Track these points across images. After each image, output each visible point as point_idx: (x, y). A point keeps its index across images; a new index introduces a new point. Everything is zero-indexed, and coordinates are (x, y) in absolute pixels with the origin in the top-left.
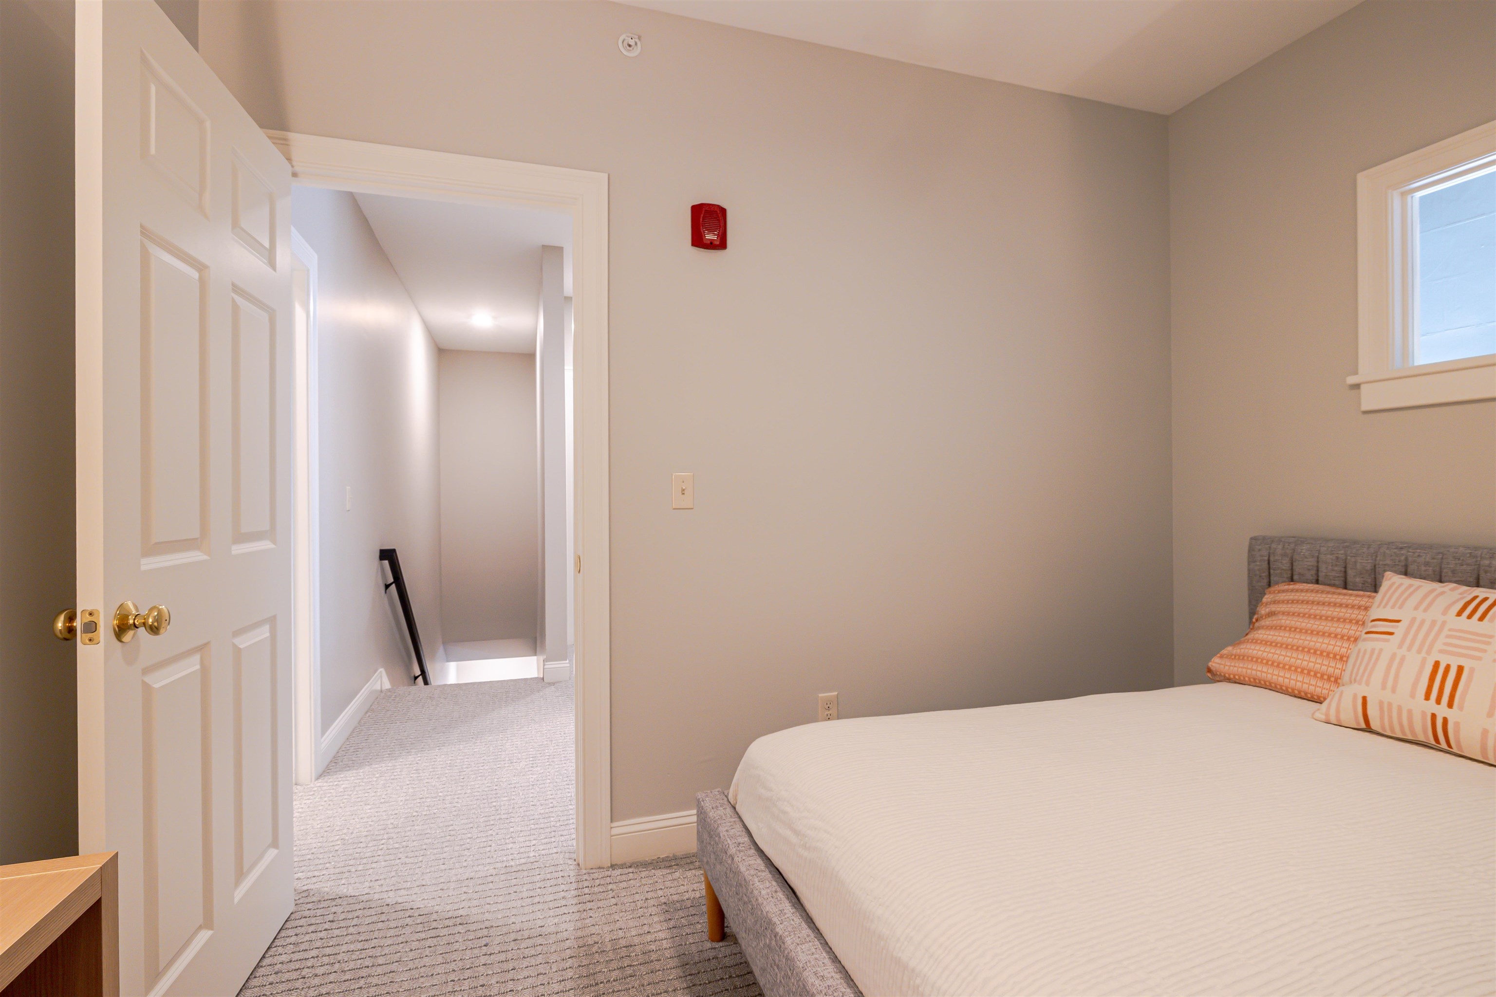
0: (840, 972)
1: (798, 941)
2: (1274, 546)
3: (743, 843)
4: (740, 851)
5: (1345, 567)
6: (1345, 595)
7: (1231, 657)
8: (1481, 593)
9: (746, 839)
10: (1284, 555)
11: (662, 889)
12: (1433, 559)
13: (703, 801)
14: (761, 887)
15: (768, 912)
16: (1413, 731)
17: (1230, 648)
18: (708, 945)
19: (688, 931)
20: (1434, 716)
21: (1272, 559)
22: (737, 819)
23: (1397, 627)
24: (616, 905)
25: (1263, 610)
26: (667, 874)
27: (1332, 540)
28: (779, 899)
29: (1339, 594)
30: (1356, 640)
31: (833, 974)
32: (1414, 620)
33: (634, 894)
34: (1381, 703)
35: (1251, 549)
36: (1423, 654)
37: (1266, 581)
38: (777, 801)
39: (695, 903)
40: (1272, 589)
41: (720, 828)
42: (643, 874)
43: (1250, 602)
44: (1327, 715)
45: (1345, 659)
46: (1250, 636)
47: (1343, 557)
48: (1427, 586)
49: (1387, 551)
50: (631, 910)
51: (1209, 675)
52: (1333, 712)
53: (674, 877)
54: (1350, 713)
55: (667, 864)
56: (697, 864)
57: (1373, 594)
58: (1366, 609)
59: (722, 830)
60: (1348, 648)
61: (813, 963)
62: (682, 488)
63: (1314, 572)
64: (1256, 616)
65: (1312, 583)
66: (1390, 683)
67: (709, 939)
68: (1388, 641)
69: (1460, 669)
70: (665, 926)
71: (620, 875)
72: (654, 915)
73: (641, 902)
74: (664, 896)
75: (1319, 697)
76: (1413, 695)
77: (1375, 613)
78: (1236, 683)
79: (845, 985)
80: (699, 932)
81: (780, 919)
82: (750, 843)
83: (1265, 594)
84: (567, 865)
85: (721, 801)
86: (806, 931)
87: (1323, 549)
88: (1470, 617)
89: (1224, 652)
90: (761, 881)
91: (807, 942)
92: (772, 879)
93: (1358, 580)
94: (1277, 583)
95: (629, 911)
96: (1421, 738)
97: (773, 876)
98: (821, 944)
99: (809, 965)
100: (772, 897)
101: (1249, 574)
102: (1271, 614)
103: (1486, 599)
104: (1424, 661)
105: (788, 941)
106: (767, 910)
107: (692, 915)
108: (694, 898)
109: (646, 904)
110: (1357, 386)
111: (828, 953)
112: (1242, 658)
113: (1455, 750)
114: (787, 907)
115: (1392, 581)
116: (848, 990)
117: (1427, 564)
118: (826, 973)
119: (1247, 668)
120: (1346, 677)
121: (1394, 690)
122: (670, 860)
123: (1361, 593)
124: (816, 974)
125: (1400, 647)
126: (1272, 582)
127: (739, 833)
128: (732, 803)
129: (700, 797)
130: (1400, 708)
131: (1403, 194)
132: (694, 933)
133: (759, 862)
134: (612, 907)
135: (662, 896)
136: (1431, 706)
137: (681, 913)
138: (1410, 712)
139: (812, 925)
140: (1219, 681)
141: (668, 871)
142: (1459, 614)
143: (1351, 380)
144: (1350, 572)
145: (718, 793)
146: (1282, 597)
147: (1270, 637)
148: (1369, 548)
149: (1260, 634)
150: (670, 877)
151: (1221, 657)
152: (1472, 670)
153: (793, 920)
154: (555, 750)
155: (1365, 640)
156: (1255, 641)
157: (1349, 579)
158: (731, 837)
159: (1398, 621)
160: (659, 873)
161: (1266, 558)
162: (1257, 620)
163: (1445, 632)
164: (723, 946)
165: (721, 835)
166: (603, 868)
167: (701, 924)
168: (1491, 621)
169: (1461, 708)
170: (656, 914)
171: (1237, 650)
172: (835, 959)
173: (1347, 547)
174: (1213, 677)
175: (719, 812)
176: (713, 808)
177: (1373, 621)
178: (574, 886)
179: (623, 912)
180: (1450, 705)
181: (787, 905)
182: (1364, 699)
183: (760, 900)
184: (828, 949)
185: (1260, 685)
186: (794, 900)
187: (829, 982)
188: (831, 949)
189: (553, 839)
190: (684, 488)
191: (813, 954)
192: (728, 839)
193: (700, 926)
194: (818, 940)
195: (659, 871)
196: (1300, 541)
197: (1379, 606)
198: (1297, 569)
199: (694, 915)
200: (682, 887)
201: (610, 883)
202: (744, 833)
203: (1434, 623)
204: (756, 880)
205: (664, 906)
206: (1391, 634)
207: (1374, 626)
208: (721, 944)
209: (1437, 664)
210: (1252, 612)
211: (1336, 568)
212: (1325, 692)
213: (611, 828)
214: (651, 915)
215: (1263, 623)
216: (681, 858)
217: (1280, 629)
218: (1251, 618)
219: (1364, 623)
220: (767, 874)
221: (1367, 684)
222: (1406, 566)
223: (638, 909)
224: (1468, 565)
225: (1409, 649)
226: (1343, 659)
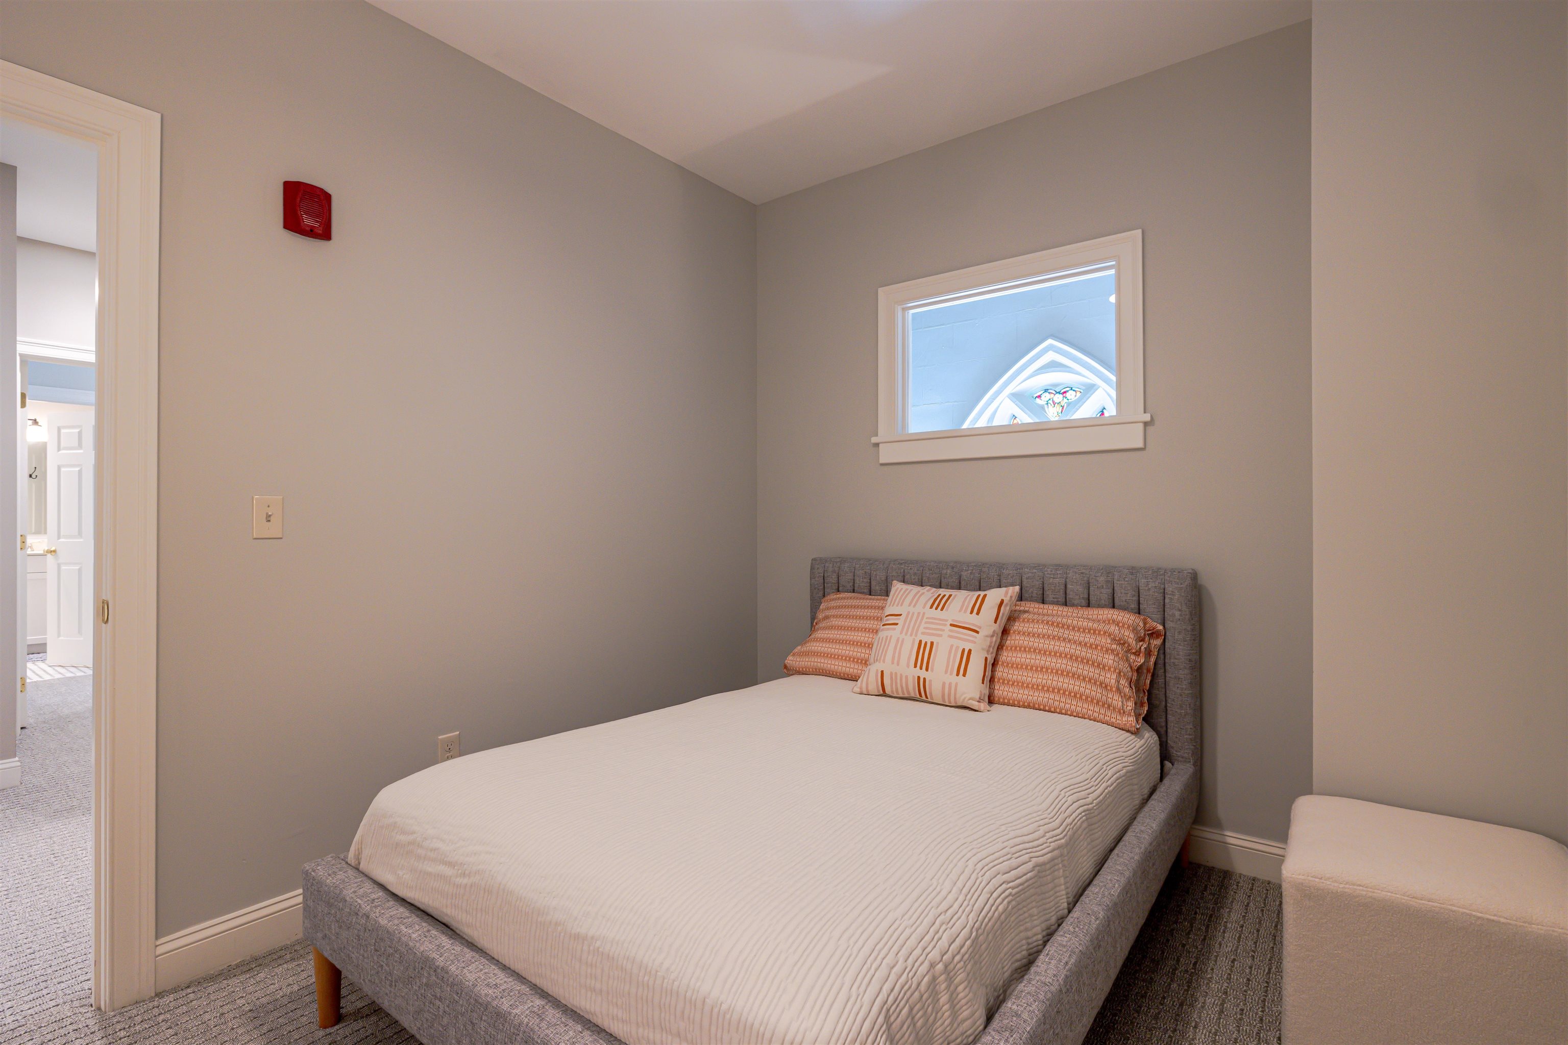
0: (512, 975)
1: (463, 965)
2: (827, 565)
3: (378, 899)
4: (376, 907)
5: (870, 579)
6: (870, 599)
7: (801, 654)
8: (942, 592)
9: (381, 894)
10: (834, 571)
11: (242, 997)
12: (918, 570)
13: (314, 871)
14: (410, 931)
15: (423, 951)
16: (908, 692)
17: (799, 647)
18: (321, 1033)
19: (291, 1028)
20: (919, 678)
21: (826, 575)
22: (364, 878)
23: (899, 619)
24: (176, 1034)
25: (820, 616)
26: (247, 979)
27: (862, 559)
28: (433, 936)
29: (867, 599)
30: (877, 632)
31: (506, 979)
32: (909, 613)
33: (201, 1015)
34: (891, 674)
35: (812, 568)
36: (913, 636)
37: (822, 593)
38: (423, 841)
39: (293, 997)
40: (826, 598)
41: (345, 892)
42: (210, 990)
43: (811, 609)
44: (861, 688)
45: (871, 646)
46: (812, 636)
47: (868, 571)
48: (915, 589)
49: (894, 566)
50: (201, 1033)
51: (785, 671)
52: (864, 686)
53: (258, 979)
54: (874, 687)
55: (245, 969)
56: (288, 956)
57: (886, 598)
58: (883, 608)
59: (348, 893)
60: (873, 638)
61: (483, 977)
62: (267, 513)
63: (851, 584)
64: (816, 621)
65: (850, 592)
66: (896, 661)
67: (320, 1027)
68: (894, 629)
69: (932, 643)
70: (256, 1033)
71: (174, 1000)
72: (237, 1028)
73: (215, 1020)
74: (248, 1004)
75: (856, 676)
76: (908, 666)
77: (889, 610)
78: (803, 674)
79: (519, 984)
80: (306, 1025)
81: (439, 953)
82: (386, 896)
83: (821, 603)
84: (80, 1014)
85: (339, 866)
86: (469, 954)
87: (857, 566)
88: (936, 609)
89: (796, 650)
90: (410, 926)
91: (473, 963)
92: (421, 921)
93: (877, 588)
94: (829, 594)
95: (198, 1035)
96: (912, 695)
97: (422, 919)
98: (488, 960)
99: (479, 980)
100: (426, 937)
101: (811, 588)
102: (827, 618)
103: (945, 596)
104: (914, 640)
105: (453, 968)
106: (422, 949)
107: (292, 1011)
108: (291, 993)
109: (223, 1020)
110: (877, 445)
111: (495, 965)
112: (807, 654)
113: (929, 700)
114: (445, 941)
115: (898, 587)
116: (523, 987)
117: (915, 574)
118: (498, 981)
119: (811, 662)
120: (872, 660)
121: (898, 664)
122: (247, 964)
123: (879, 597)
124: (488, 985)
125: (901, 633)
126: (826, 593)
127: (370, 890)
128: (353, 864)
129: (308, 868)
130: (901, 675)
131: (904, 310)
132: (300, 1028)
133: (402, 911)
134: (170, 1039)
135: (244, 1005)
136: (918, 672)
137: (276, 1014)
138: (907, 677)
139: (474, 948)
140: (792, 675)
141: (248, 976)
142: (931, 607)
143: (874, 440)
144: (873, 583)
145: (331, 859)
146: (833, 604)
147: (826, 635)
148: (883, 564)
149: (819, 634)
150: (252, 981)
151: (794, 655)
152: (938, 643)
153: (453, 949)
154: (17, 881)
155: (883, 630)
156: (817, 640)
157: (873, 588)
158: (361, 897)
159: (900, 615)
160: (235, 981)
161: (822, 575)
162: (816, 624)
163: (925, 620)
164: (340, 1029)
165: (348, 899)
166: (144, 1001)
167: (306, 1016)
168: (947, 610)
169: (932, 671)
170: (240, 1026)
171: (804, 649)
172: (504, 968)
173: (871, 564)
174: (788, 671)
175: (339, 877)
176: (329, 875)
177: (887, 616)
178: (99, 1035)
179: (189, 1038)
180: (927, 670)
181: (444, 939)
182: (882, 672)
183: (411, 944)
184: (495, 962)
185: (819, 673)
186: (450, 933)
187: (503, 987)
188: (498, 961)
189: (45, 992)
190: (270, 514)
191: (481, 970)
192: (358, 900)
193: (305, 1019)
194: (484, 958)
195: (234, 979)
196: (843, 560)
197: (889, 606)
198: (842, 582)
199: (295, 1009)
200: (272, 986)
201: (159, 1014)
202: (376, 889)
203: (919, 613)
204: (403, 927)
205: (249, 1014)
206: (897, 624)
207: (887, 620)
208: (337, 1027)
209: (920, 641)
210: (813, 618)
211: (865, 580)
212: (859, 672)
213: (156, 946)
214: (233, 1029)
215: (821, 625)
216: (264, 957)
217: (832, 628)
218: (812, 623)
219: (881, 619)
220: (414, 919)
221: (884, 662)
222: (904, 576)
223: (211, 1029)
224: (935, 573)
225: (906, 634)
226: (869, 646)
